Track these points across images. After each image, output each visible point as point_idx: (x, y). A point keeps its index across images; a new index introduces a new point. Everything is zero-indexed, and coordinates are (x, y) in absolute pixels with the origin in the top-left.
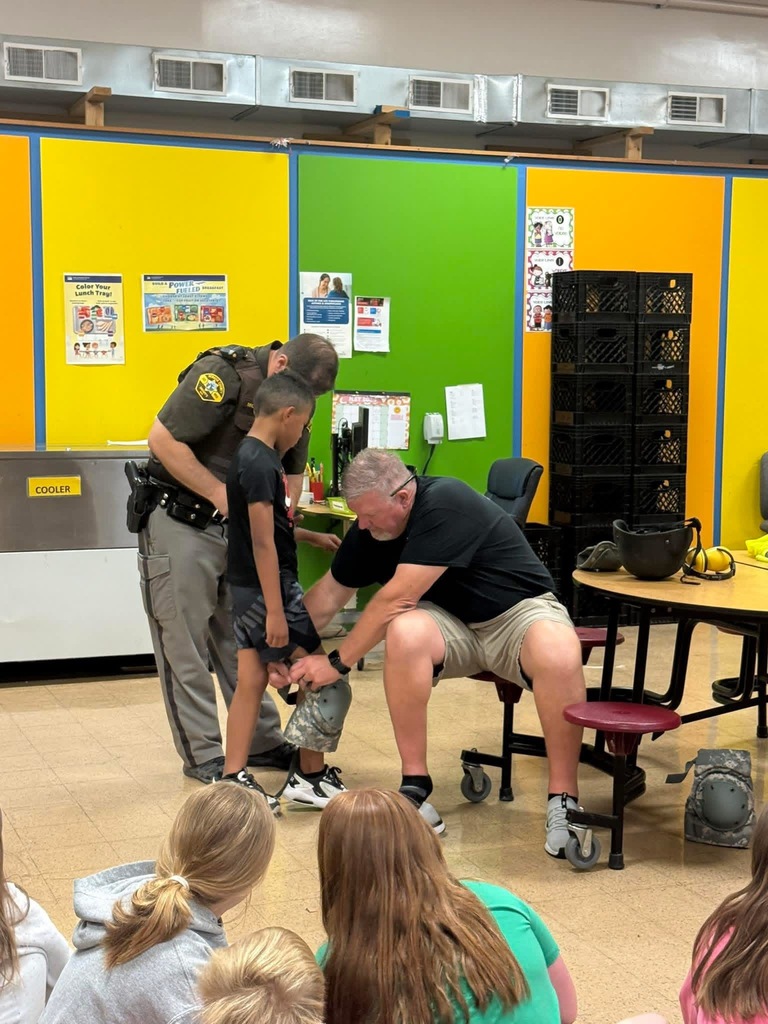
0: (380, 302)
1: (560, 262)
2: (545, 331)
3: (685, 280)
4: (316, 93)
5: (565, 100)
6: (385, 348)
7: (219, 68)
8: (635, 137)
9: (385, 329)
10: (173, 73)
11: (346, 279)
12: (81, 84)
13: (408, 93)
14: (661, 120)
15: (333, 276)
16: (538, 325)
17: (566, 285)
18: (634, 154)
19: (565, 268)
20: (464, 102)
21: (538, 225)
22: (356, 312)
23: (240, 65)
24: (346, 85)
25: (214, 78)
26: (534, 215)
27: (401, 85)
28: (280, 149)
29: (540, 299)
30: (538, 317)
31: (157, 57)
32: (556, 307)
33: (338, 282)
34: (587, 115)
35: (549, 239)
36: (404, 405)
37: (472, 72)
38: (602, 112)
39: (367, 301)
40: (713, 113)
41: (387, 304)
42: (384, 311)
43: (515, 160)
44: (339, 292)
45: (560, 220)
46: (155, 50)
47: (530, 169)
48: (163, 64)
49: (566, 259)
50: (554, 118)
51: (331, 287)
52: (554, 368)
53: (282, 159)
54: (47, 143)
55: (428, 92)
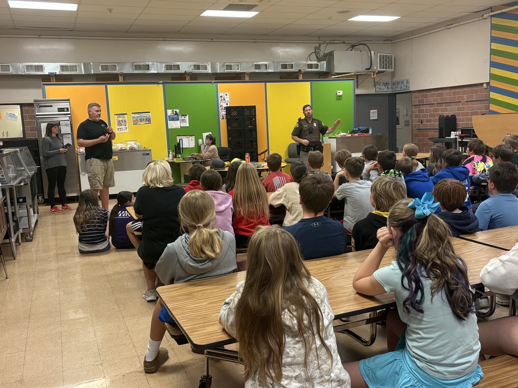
0: (186, 116)
1: (227, 104)
2: (225, 120)
3: (254, 107)
4: (171, 69)
5: (229, 67)
6: (188, 126)
7: (148, 65)
8: (247, 74)
9: (188, 121)
10: (138, 67)
11: (178, 111)
12: (117, 72)
13: (192, 68)
14: (253, 70)
15: (175, 110)
16: (223, 118)
17: (229, 110)
18: (247, 79)
19: (228, 105)
20: (206, 69)
21: (221, 96)
22: (181, 118)
23: (153, 64)
24: (178, 67)
25: (147, 68)
26: (220, 94)
27: (191, 66)
28: (160, 84)
29: (223, 113)
30: (223, 117)
31: (134, 64)
32: (227, 114)
33: (176, 112)
34: (235, 70)
35: (224, 99)
36: (193, 138)
37: (207, 63)
38: (238, 69)
39: (183, 115)
40: (265, 68)
41: (187, 116)
42: (187, 117)
43: (215, 82)
44: (176, 114)
45: (226, 95)
46: (134, 63)
47: (218, 84)
48: (136, 66)
49: (229, 103)
50: (227, 71)
51: (174, 113)
52: (227, 128)
53: (161, 86)
54: (109, 86)
55: (197, 67)
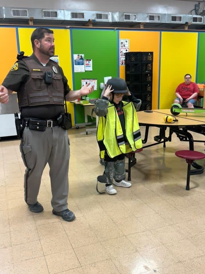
0: (90, 60)
1: (127, 50)
2: (124, 65)
3: (152, 53)
4: (76, 17)
5: (127, 17)
6: (92, 70)
7: (56, 13)
8: (142, 24)
9: (91, 66)
10: (47, 14)
11: (83, 55)
12: (27, 17)
13: (95, 16)
14: (148, 21)
15: (80, 55)
16: (122, 64)
17: (128, 55)
18: (142, 28)
19: (128, 52)
20: (107, 18)
21: (122, 43)
22: (86, 62)
23: (60, 12)
24: (82, 15)
26: (121, 40)
27: (94, 15)
28: (68, 28)
29: (123, 58)
30: (122, 62)
31: (43, 11)
32: (126, 60)
33: (81, 56)
34: (132, 20)
35: (124, 46)
36: (96, 81)
37: (108, 12)
38: (135, 19)
39: (87, 60)
40: (157, 19)
41: (91, 61)
42: (91, 62)
43: (117, 29)
44: (82, 58)
45: (126, 42)
46: (43, 9)
47: (120, 31)
48: (45, 12)
49: (128, 50)
50: (125, 20)
51: (80, 57)
52: (126, 73)
53: (68, 30)
54: (19, 29)
55: (99, 16)
